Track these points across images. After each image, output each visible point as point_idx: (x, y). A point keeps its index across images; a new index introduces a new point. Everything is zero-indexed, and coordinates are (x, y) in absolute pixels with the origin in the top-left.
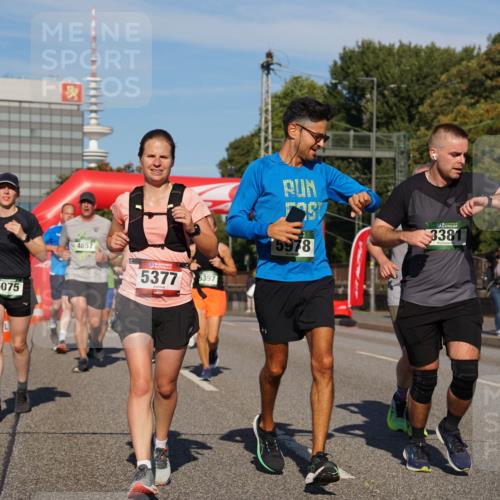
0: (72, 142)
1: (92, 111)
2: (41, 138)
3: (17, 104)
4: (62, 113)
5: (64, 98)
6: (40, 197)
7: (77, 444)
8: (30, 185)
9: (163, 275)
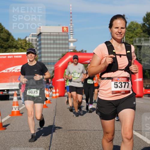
0: (65, 44)
1: (71, 35)
2: (56, 43)
3: (49, 34)
4: (62, 35)
5: (63, 31)
6: (57, 60)
7: (71, 133)
8: (54, 57)
9: (124, 84)
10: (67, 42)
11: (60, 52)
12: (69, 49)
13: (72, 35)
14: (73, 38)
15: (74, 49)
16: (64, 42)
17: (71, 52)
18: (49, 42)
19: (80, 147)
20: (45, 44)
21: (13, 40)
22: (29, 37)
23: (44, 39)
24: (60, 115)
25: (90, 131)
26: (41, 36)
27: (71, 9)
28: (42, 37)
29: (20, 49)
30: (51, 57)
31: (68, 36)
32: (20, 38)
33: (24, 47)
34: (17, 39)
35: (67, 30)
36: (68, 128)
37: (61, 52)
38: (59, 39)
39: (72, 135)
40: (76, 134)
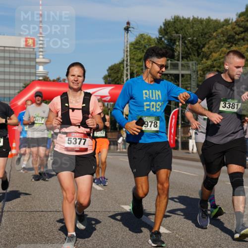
0: (30, 67)
1: (40, 52)
2: (15, 65)
3: (3, 48)
5: (26, 45)
6: (15, 94)
8: (10, 88)
9: (79, 140)
10: (33, 63)
11: (20, 81)
12: (36, 76)
13: (42, 52)
14: (43, 58)
15: (45, 76)
16: (28, 63)
18: (2, 62)
27: (41, 8)
30: (4, 88)
31: (35, 54)
35: (34, 43)
36: (30, 207)
37: (22, 80)
38: (20, 59)
39: (35, 219)
40: (43, 218)
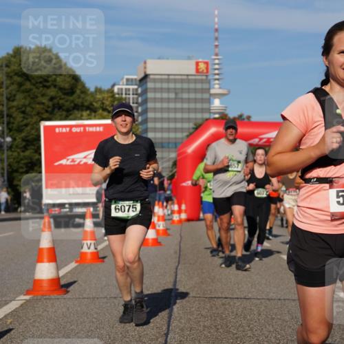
0: (202, 101)
1: (216, 79)
2: (182, 99)
3: (166, 77)
4: (196, 81)
5: (197, 70)
6: (182, 138)
7: (215, 305)
8: (176, 130)
10: (206, 96)
11: (189, 120)
12: (210, 113)
13: (218, 79)
14: (220, 88)
15: (223, 113)
16: (199, 96)
17: (215, 119)
18: (165, 95)
19: (237, 338)
20: (155, 100)
21: (84, 91)
22: (119, 85)
23: (155, 90)
24: (191, 264)
25: (258, 302)
26: (146, 82)
27: (216, 20)
28: (150, 85)
29: (100, 111)
30: (169, 130)
31: (209, 82)
32: (99, 86)
33: (108, 108)
34: (92, 89)
35: (207, 68)
36: (209, 292)
37: (193, 119)
38: (189, 90)
39: (217, 308)
40: (227, 306)
